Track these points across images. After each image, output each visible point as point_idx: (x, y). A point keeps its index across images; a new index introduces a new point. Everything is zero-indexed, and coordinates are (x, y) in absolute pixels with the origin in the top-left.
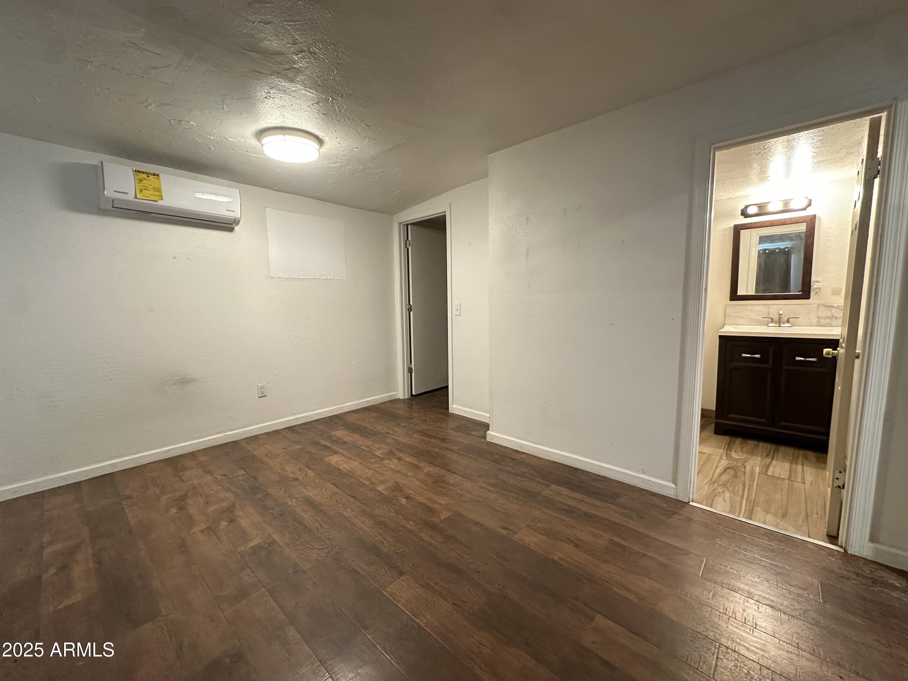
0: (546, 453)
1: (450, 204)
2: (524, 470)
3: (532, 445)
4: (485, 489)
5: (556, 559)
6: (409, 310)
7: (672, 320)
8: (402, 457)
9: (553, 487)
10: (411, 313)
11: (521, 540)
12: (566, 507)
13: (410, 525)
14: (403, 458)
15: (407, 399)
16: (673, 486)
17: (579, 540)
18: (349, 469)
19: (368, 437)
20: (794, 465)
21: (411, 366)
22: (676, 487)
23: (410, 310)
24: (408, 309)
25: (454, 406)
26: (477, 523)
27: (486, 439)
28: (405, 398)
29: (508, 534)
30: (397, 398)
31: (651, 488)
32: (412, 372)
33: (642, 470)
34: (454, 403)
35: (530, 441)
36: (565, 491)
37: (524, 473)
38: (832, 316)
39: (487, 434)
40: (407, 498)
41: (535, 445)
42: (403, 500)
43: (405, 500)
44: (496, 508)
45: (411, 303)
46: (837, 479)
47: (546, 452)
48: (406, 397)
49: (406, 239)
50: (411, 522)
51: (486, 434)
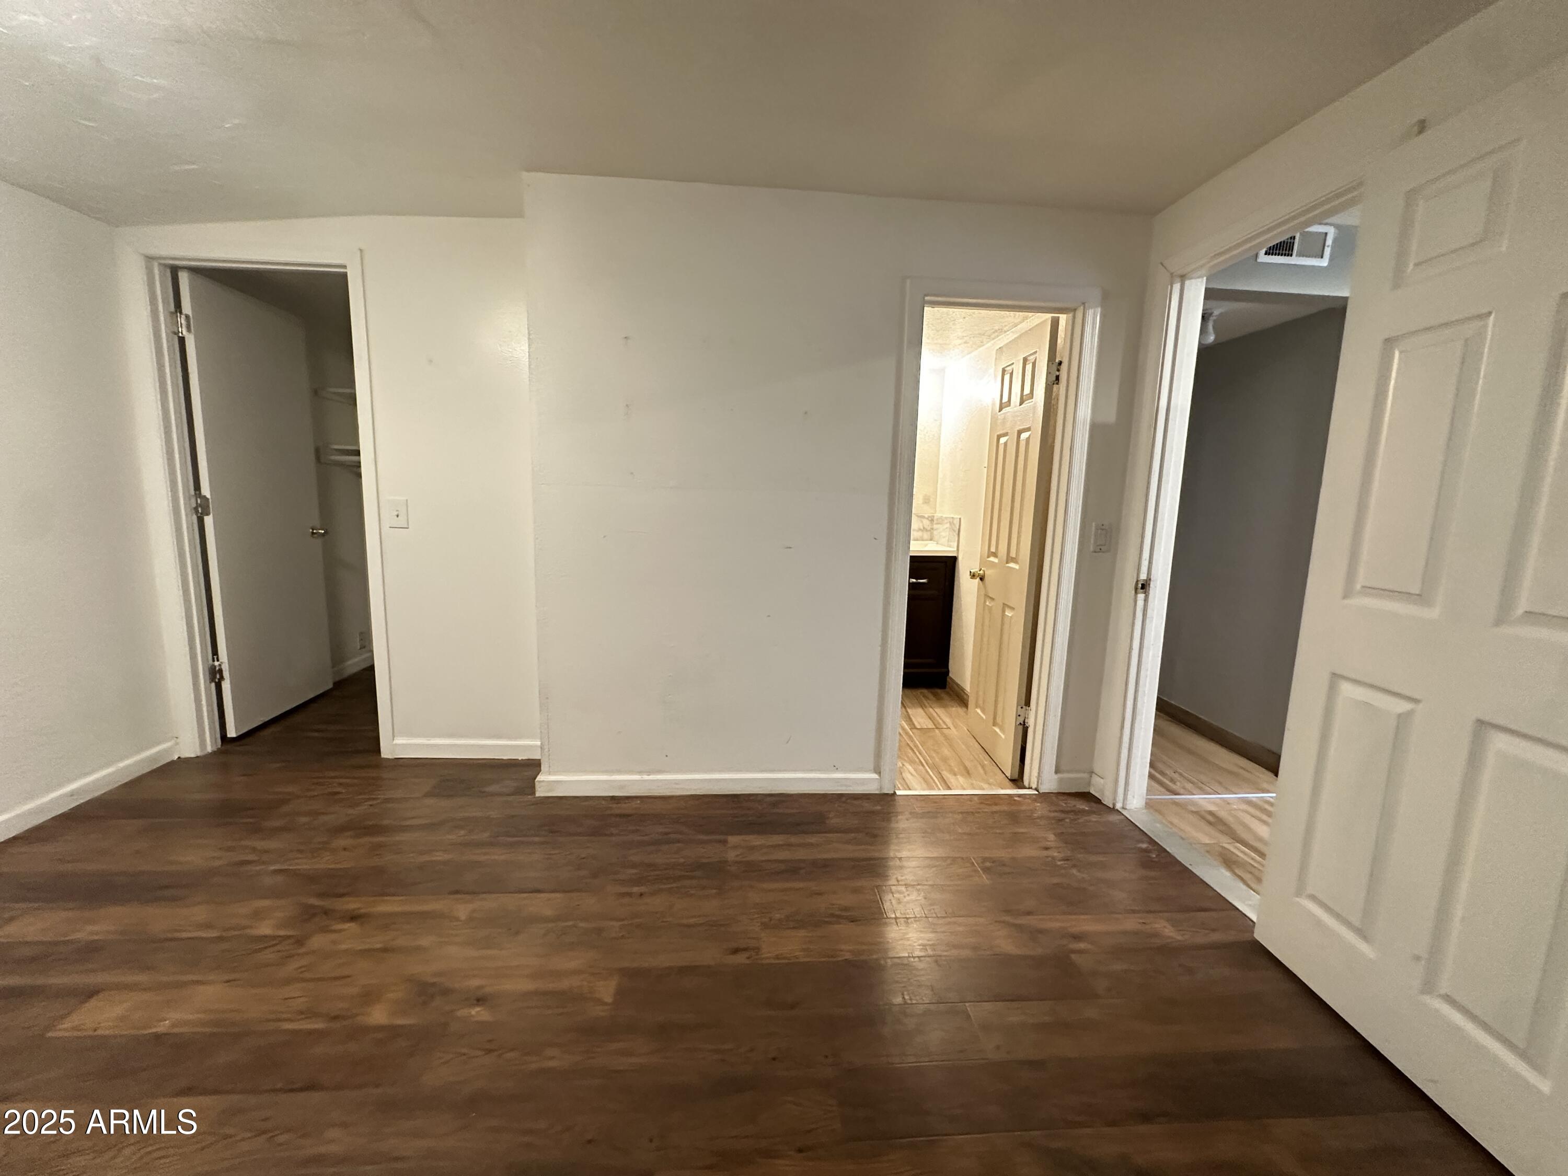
0: (677, 784)
1: (361, 250)
2: (661, 829)
3: (646, 777)
4: (630, 894)
5: (848, 956)
6: (197, 512)
7: (874, 540)
8: (359, 909)
9: (733, 840)
10: (209, 521)
11: (777, 957)
12: (783, 867)
13: (552, 1058)
14: (362, 911)
15: (214, 753)
16: (875, 776)
17: (846, 909)
18: (202, 1016)
19: (174, 899)
20: (926, 709)
21: (216, 663)
22: (880, 776)
23: (201, 509)
24: (196, 509)
25: (399, 741)
26: (684, 971)
27: (534, 793)
28: (206, 752)
29: (748, 958)
30: (176, 757)
31: (848, 788)
32: (222, 678)
33: (834, 766)
34: (395, 734)
35: (640, 773)
36: (756, 840)
37: (667, 834)
38: (924, 528)
39: (537, 784)
40: (480, 1001)
41: (652, 777)
42: (473, 1012)
43: (478, 1009)
44: (685, 921)
45: (206, 491)
46: (1019, 716)
47: (677, 782)
48: (209, 749)
49: (172, 308)
50: (550, 1052)
51: (534, 782)
